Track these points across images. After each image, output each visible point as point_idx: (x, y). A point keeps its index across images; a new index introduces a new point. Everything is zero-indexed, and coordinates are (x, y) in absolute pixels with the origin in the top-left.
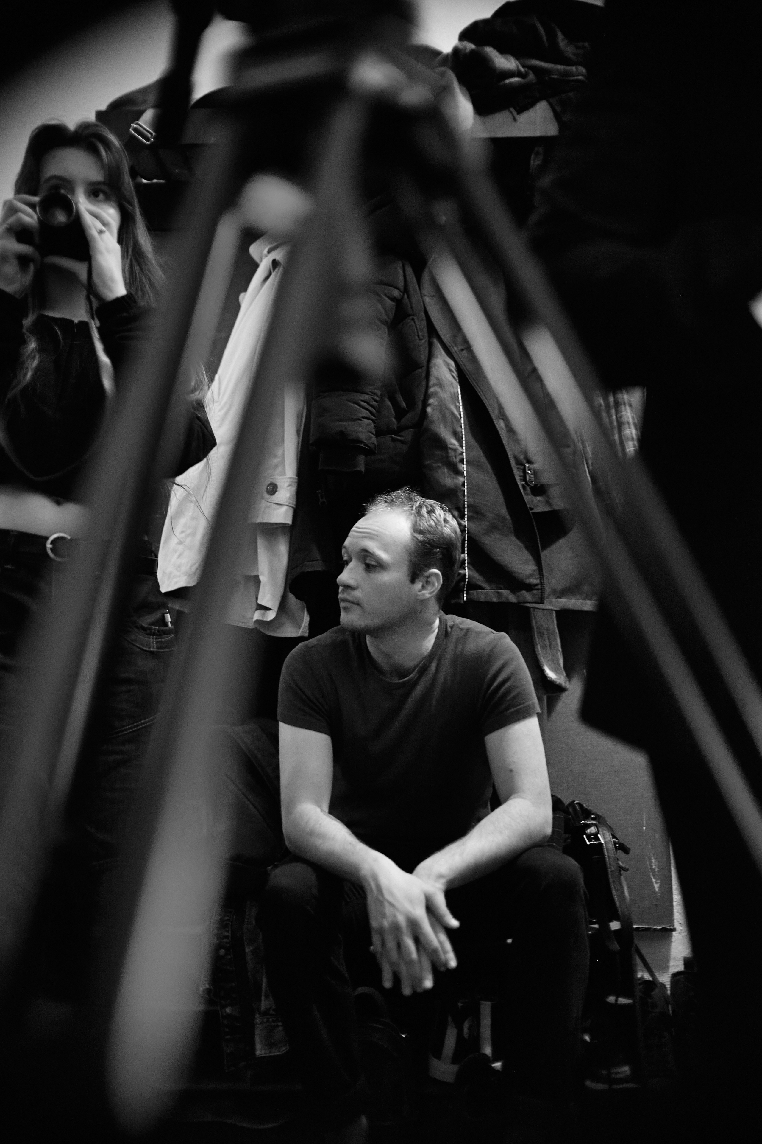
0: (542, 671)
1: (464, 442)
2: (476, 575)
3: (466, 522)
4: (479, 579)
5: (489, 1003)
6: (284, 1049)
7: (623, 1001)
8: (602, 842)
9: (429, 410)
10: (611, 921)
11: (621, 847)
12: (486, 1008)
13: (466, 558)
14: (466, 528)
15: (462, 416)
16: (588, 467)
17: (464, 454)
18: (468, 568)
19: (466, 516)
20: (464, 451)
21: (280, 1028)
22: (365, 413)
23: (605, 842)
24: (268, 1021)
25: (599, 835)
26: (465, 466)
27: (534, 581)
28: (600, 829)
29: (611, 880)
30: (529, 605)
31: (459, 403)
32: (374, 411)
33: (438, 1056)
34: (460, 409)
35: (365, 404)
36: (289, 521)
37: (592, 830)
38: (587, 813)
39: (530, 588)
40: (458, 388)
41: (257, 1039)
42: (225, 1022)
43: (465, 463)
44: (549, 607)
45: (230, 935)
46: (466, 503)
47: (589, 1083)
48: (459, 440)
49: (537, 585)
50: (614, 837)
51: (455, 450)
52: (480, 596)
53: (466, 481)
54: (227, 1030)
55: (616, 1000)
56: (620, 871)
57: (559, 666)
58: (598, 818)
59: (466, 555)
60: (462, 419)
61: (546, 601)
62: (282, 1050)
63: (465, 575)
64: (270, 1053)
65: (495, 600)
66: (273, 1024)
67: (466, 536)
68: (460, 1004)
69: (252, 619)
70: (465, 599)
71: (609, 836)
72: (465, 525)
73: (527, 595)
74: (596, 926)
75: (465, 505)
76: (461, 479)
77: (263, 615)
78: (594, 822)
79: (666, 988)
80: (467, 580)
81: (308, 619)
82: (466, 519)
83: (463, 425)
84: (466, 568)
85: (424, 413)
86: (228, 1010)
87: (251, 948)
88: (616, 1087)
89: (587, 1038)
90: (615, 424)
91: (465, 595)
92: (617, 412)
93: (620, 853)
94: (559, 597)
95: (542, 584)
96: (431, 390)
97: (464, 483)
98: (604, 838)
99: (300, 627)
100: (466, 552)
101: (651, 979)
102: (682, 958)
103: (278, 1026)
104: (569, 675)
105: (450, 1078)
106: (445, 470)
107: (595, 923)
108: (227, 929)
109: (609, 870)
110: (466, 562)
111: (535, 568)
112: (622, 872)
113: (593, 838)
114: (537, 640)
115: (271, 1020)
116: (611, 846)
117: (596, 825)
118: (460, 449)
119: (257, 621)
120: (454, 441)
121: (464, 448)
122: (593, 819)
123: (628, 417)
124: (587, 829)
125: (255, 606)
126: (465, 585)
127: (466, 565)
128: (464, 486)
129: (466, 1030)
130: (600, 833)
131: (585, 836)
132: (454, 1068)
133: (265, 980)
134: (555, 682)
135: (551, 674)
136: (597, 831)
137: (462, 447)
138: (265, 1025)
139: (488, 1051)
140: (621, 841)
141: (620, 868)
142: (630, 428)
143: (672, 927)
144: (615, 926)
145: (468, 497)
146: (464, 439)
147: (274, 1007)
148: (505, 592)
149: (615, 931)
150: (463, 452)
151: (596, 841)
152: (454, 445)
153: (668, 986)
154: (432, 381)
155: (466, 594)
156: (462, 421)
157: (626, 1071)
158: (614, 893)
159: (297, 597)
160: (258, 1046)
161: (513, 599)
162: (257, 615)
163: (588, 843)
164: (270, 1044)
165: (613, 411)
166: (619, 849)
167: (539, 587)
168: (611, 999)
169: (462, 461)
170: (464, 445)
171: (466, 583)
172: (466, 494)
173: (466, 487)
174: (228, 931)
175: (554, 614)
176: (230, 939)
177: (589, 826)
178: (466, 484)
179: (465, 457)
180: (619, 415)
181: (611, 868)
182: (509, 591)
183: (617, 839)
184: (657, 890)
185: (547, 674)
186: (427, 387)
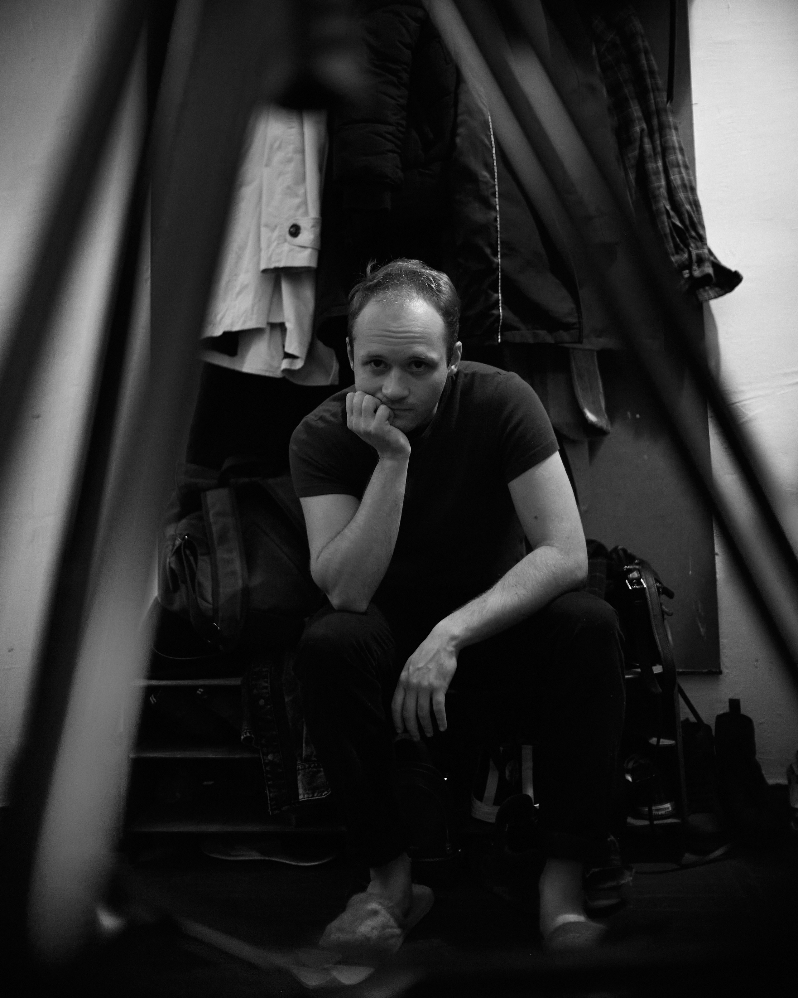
0: (583, 415)
1: (496, 174)
2: (511, 315)
3: (499, 260)
4: (514, 319)
5: (531, 747)
6: (326, 792)
7: (665, 742)
8: (645, 586)
9: (458, 140)
10: (655, 665)
11: (665, 592)
12: (527, 752)
13: (500, 298)
14: (499, 267)
15: (494, 145)
16: (631, 197)
17: (497, 187)
18: (503, 309)
19: (499, 253)
20: (496, 183)
21: (322, 774)
22: (390, 146)
23: (648, 586)
24: (309, 767)
25: (642, 580)
26: (497, 200)
27: (572, 320)
28: (643, 574)
29: (654, 624)
30: (567, 345)
31: (490, 132)
32: (399, 143)
33: (481, 799)
34: (491, 138)
35: (390, 137)
36: (313, 264)
37: (635, 575)
38: (631, 559)
39: (567, 327)
40: (488, 116)
41: (300, 785)
42: (268, 768)
43: (497, 196)
44: (589, 347)
45: (269, 685)
46: (499, 239)
47: (630, 820)
48: (491, 172)
49: (574, 324)
50: (657, 581)
51: (486, 183)
52: (516, 337)
53: (498, 216)
54: (269, 776)
55: (658, 741)
56: (663, 616)
57: (601, 407)
58: (642, 563)
59: (500, 295)
60: (494, 149)
61: (585, 340)
62: (323, 794)
63: (499, 315)
64: (313, 796)
65: (531, 341)
66: (315, 770)
67: (500, 274)
68: (501, 748)
69: (279, 367)
70: (499, 340)
71: (652, 581)
72: (498, 263)
73: (565, 336)
74: (639, 670)
75: (498, 241)
76: (493, 214)
77: (291, 364)
78: (637, 567)
79: (711, 730)
80: (501, 321)
81: (338, 366)
82: (499, 256)
83: (494, 155)
84: (500, 308)
85: (453, 145)
86: (270, 757)
87: (291, 698)
88: (655, 822)
89: (630, 779)
90: (659, 149)
91: (499, 337)
92: (661, 137)
93: (664, 597)
94: (599, 336)
95: (580, 323)
96: (460, 118)
97: (496, 218)
98: (647, 583)
99: (329, 375)
100: (500, 291)
101: (696, 721)
102: (727, 701)
103: (320, 771)
104: (611, 417)
105: (492, 819)
106: (476, 205)
107: (638, 667)
108: (266, 680)
109: (652, 614)
110: (500, 301)
111: (573, 306)
112: (666, 616)
113: (635, 583)
114: (577, 383)
115: (313, 765)
116: (654, 590)
117: (639, 571)
118: (492, 181)
119: (285, 371)
120: (485, 174)
121: (496, 180)
122: (637, 564)
123: (673, 142)
124: (629, 574)
125: (282, 354)
126: (499, 326)
127: (500, 305)
128: (496, 221)
129: (507, 773)
130: (642, 577)
131: (627, 581)
132: (496, 810)
133: (305, 729)
134: (596, 425)
135: (591, 417)
136: (639, 575)
137: (494, 179)
138: (307, 771)
139: (530, 792)
140: (665, 585)
141: (663, 613)
142: (675, 153)
143: (718, 670)
144: (657, 669)
145: (501, 233)
146: (496, 170)
147: (315, 753)
148: (542, 333)
149: (657, 674)
150: (495, 185)
151: (638, 585)
152: (485, 177)
153: (713, 728)
154: (461, 108)
155: (501, 335)
156: (494, 152)
157: (668, 808)
158: (657, 637)
159: (326, 344)
160: (301, 791)
161: (550, 339)
162: (285, 364)
163: (630, 588)
164: (311, 788)
165: (657, 136)
166: (663, 594)
167: (577, 326)
168: (654, 740)
169: (494, 194)
170: (496, 176)
171: (500, 324)
172: (499, 229)
173: (498, 222)
174: (267, 682)
175: (595, 354)
176: (269, 688)
177: (631, 571)
178: (498, 219)
179: (497, 189)
180: (663, 139)
181: (654, 611)
182: (545, 331)
183: (660, 583)
184: (703, 634)
185: (588, 417)
186: (456, 115)
